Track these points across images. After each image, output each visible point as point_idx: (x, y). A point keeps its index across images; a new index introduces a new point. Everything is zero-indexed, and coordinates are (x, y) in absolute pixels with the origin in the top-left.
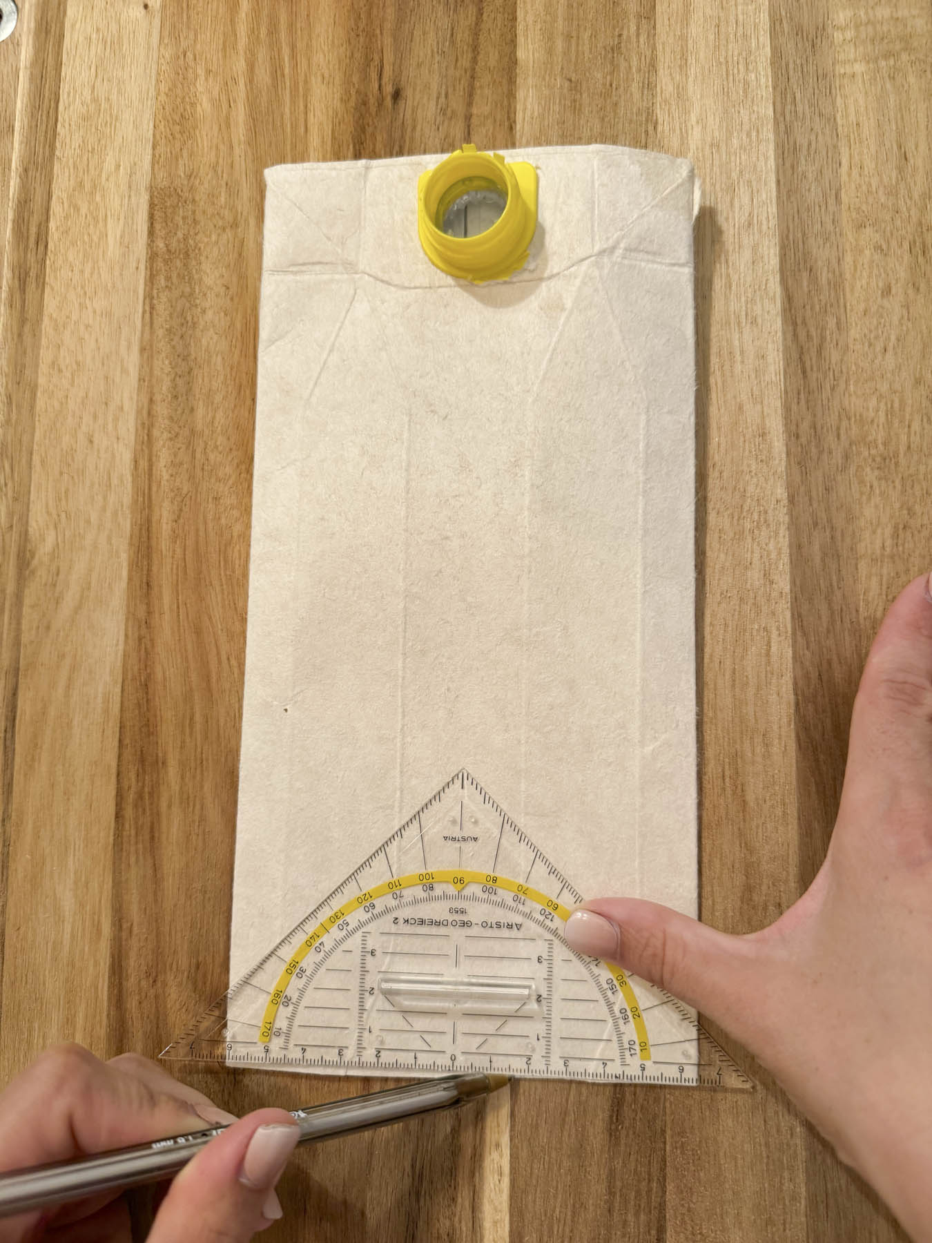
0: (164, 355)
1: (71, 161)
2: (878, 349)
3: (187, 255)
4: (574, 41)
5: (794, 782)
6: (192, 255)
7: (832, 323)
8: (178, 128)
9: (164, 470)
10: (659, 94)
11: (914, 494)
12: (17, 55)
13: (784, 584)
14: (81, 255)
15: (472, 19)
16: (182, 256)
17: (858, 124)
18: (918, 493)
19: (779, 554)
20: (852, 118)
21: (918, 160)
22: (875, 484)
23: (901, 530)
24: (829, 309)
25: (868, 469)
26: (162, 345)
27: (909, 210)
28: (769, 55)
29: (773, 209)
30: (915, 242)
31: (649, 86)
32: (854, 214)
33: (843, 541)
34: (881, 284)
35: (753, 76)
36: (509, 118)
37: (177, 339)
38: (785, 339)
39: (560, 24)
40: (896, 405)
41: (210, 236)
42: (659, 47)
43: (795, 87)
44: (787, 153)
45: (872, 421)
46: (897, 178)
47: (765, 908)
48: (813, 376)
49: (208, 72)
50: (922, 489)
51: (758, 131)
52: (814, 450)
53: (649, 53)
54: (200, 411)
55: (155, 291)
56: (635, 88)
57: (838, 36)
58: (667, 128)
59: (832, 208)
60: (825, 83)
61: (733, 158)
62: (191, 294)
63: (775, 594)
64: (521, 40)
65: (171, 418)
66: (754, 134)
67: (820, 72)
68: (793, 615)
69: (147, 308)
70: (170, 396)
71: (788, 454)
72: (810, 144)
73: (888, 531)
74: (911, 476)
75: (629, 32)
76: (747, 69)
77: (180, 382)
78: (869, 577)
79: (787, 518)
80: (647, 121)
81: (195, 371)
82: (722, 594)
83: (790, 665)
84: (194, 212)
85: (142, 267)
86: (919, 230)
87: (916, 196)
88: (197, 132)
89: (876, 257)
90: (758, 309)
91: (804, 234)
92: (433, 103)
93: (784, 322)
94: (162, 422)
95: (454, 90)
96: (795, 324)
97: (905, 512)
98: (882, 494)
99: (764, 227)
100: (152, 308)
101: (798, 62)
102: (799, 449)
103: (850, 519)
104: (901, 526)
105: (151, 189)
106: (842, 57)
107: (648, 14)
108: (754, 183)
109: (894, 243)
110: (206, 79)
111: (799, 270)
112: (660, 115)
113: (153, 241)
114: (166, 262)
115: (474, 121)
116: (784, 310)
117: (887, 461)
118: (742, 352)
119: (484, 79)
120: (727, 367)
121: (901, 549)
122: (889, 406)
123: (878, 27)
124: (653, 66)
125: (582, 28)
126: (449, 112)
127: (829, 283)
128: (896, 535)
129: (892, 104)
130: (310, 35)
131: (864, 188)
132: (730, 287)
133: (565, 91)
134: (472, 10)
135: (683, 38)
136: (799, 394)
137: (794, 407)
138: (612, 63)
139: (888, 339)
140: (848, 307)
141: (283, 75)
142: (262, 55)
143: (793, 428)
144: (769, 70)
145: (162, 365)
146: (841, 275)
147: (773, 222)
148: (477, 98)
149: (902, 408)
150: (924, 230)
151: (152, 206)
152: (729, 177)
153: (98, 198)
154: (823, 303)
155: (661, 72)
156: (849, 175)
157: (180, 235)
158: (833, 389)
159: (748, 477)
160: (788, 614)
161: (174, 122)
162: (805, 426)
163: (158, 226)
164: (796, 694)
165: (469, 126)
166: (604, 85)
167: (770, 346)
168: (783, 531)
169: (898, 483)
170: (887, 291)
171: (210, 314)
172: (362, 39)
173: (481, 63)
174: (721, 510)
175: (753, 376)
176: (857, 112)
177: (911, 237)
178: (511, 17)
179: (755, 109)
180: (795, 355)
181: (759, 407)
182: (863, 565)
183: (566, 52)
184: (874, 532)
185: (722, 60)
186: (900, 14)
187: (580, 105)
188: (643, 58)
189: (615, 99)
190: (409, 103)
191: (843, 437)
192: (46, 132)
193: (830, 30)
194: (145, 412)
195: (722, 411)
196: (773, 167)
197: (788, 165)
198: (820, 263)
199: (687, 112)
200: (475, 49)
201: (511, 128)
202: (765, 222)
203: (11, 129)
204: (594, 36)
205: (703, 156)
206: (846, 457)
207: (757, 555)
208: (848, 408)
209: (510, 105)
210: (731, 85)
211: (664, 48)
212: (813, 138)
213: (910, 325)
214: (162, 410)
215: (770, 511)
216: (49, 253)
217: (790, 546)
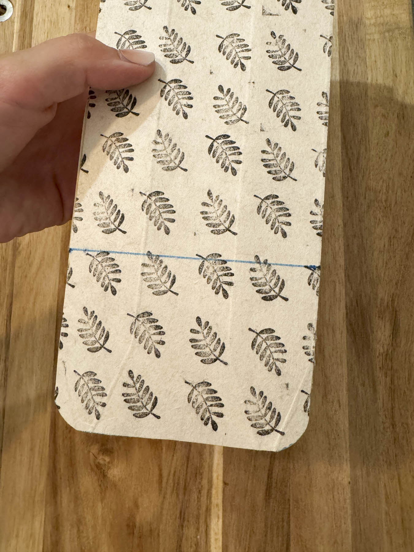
2: (383, 159)
5: (346, 348)
7: (363, 148)
11: (398, 223)
12: (13, 26)
13: (341, 261)
17: (376, 61)
19: (340, 248)
20: (373, 58)
21: (401, 77)
22: (381, 219)
23: (392, 238)
24: (362, 142)
25: (378, 212)
28: (337, 31)
29: (338, 99)
30: (399, 113)
32: (373, 101)
33: (367, 243)
34: (384, 131)
38: (342, 156)
40: (391, 184)
43: (348, 45)
44: (345, 74)
45: (380, 191)
46: (392, 85)
47: (333, 402)
48: (355, 172)
50: (402, 221)
52: (354, 204)
57: (367, 22)
59: (364, 98)
60: (361, 43)
63: (338, 266)
67: (359, 39)
71: (343, 205)
72: (354, 70)
73: (387, 239)
74: (397, 215)
78: (378, 259)
79: (343, 233)
83: (344, 297)
86: (402, 108)
87: (400, 93)
89: (382, 120)
91: (351, 110)
93: (342, 148)
96: (347, 148)
97: (394, 231)
98: (384, 223)
99: (334, 107)
101: (350, 34)
102: (348, 203)
103: (370, 234)
106: (369, 31)
109: (390, 114)
111: (349, 125)
116: (342, 143)
117: (387, 209)
121: (392, 247)
122: (388, 185)
123: (385, 18)
127: (362, 131)
128: (390, 241)
129: (390, 53)
131: (378, 89)
136: (348, 179)
137: (346, 185)
139: (387, 155)
143: (346, 194)
144: (338, 38)
146: (367, 128)
147: (338, 104)
149: (393, 186)
154: (359, 139)
156: (372, 84)
158: (363, 177)
160: (343, 275)
162: (351, 193)
164: (346, 309)
167: (336, 158)
168: (341, 239)
169: (391, 218)
170: (387, 134)
176: (375, 56)
180: (347, 163)
182: (376, 253)
184: (380, 239)
186: (394, 13)
191: (367, 198)
193: (364, 20)
197: (345, 79)
198: (358, 122)
202: (334, 104)
206: (369, 207)
208: (369, 185)
212: (356, 67)
213: (397, 149)
215: (336, 230)
217: (344, 245)
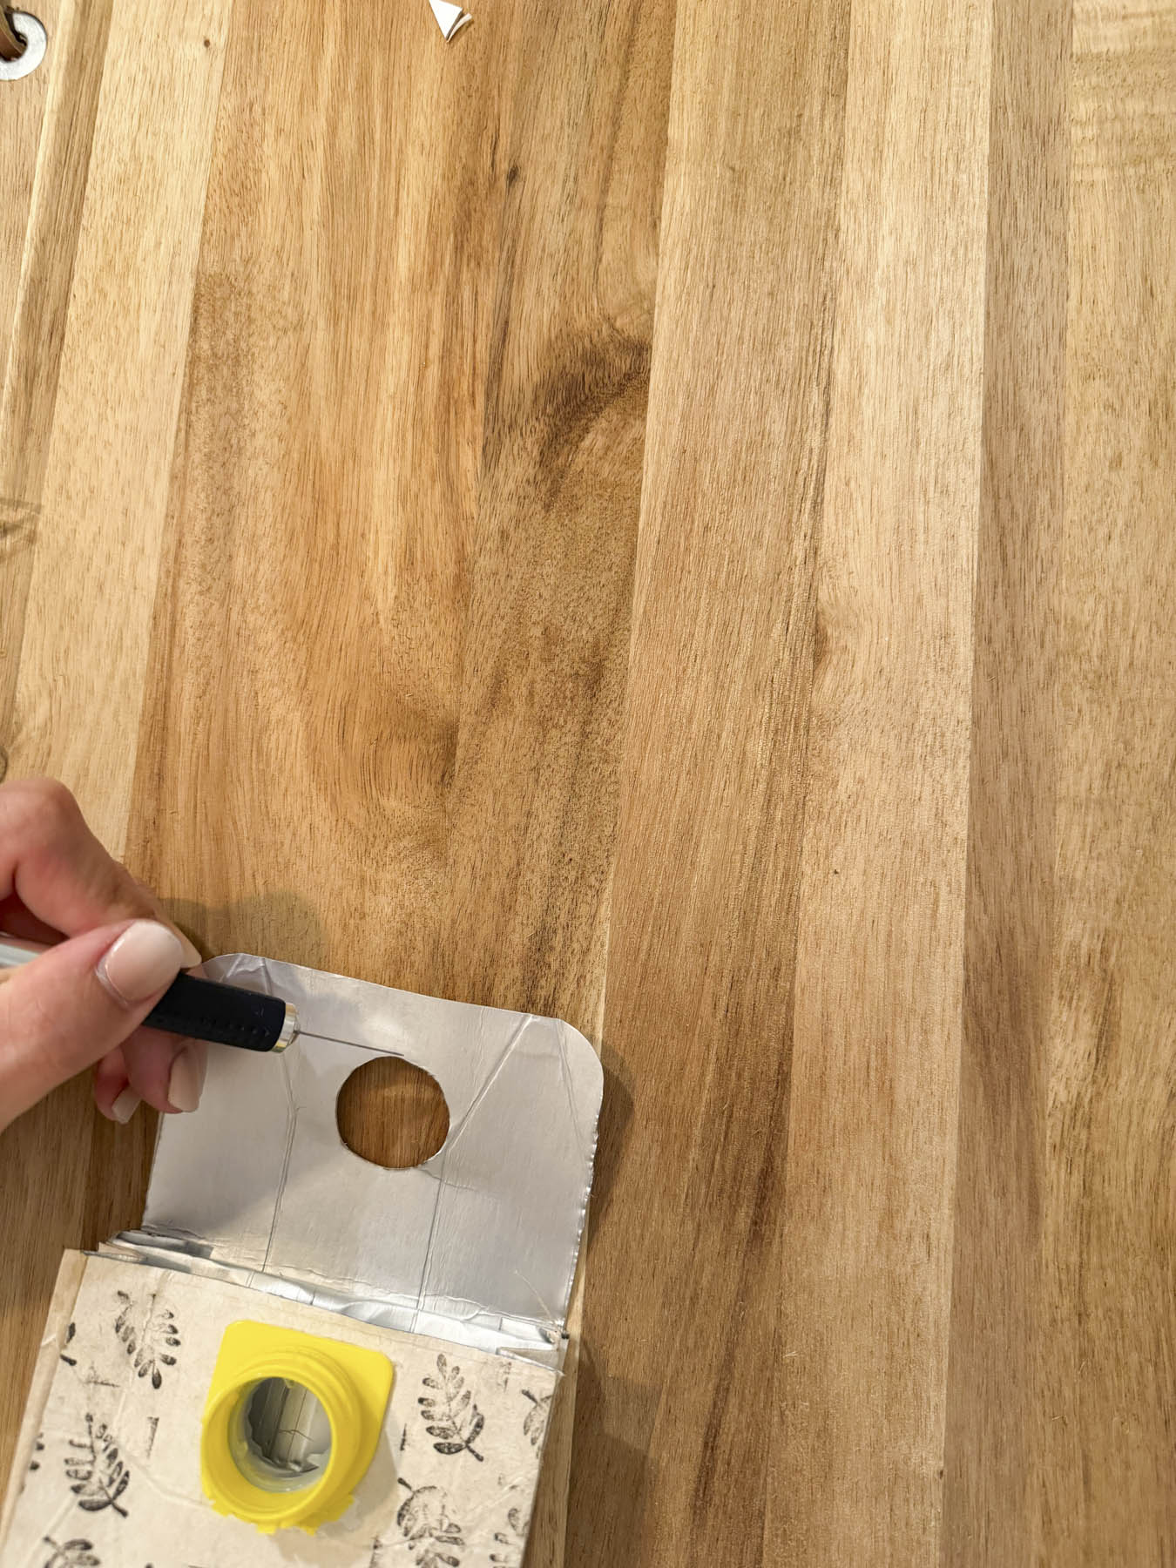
0: (199, 485)
1: (100, 233)
2: (1100, 535)
3: (237, 362)
4: (741, 120)
5: (958, 1082)
6: (243, 362)
7: (1044, 499)
8: (236, 200)
9: (190, 631)
10: (844, 193)
11: (1133, 723)
12: (42, 94)
13: (959, 826)
14: (105, 355)
15: (614, 85)
16: (230, 362)
17: (1094, 248)
18: (1139, 724)
19: (957, 788)
20: (1087, 239)
21: (1165, 298)
22: (1085, 708)
23: (1113, 769)
24: (1041, 480)
25: (1077, 688)
26: (198, 474)
27: (1151, 361)
28: (987, 152)
29: (979, 350)
30: (1156, 402)
31: (832, 183)
32: (1081, 363)
33: (1038, 779)
34: (1109, 453)
35: (965, 177)
36: (652, 213)
37: (217, 467)
38: (982, 515)
39: (726, 97)
40: (1119, 608)
41: (267, 339)
42: (849, 135)
43: (1017, 194)
44: (1002, 279)
45: (1087, 627)
46: (1139, 319)
47: (910, 1238)
48: (1015, 565)
49: (280, 131)
50: (1145, 719)
51: (966, 248)
52: (1009, 658)
53: (834, 142)
54: (240, 560)
55: (194, 405)
56: (813, 184)
57: (1076, 133)
58: (851, 237)
59: (1053, 352)
60: (1056, 193)
61: (932, 280)
62: (239, 411)
63: (947, 840)
64: (674, 113)
65: (203, 566)
66: (961, 252)
67: (1051, 177)
68: (968, 868)
69: (183, 425)
70: (203, 537)
71: (976, 662)
72: (1031, 269)
73: (1099, 768)
74: (1131, 700)
75: (811, 111)
76: (958, 168)
77: (217, 521)
78: (1069, 826)
79: (969, 745)
80: (827, 226)
81: (238, 510)
82: (880, 834)
83: (962, 932)
84: (249, 307)
85: (180, 371)
86: (1163, 385)
87: (1161, 344)
88: (260, 207)
89: (1105, 418)
90: (951, 476)
91: (1016, 383)
92: (558, 187)
93: (984, 493)
94: (192, 571)
95: (586, 172)
96: (996, 497)
97: (1121, 745)
98: (1093, 721)
99: (966, 371)
100: (189, 425)
101: (1024, 162)
102: (991, 658)
103: (1050, 751)
104: (1115, 764)
105: (198, 275)
106: (1079, 160)
107: (837, 91)
108: (957, 315)
109: (1129, 401)
110: (276, 140)
111: (1007, 428)
112: (844, 219)
113: (195, 341)
114: (210, 369)
115: (608, 213)
116: (984, 479)
117: (1103, 679)
118: (926, 530)
119: (625, 160)
120: (906, 548)
121: (1112, 793)
122: (1110, 610)
123: (1128, 126)
124: (839, 158)
125: (752, 105)
126: (577, 200)
127: (1044, 447)
128: (1107, 775)
129: (1138, 225)
130: (409, 92)
131: (1097, 328)
132: (918, 444)
133: (726, 182)
134: (616, 72)
135: (880, 124)
136: (995, 587)
137: (988, 603)
138: (787, 149)
139: (1115, 522)
140: (1066, 481)
141: (372, 141)
142: (348, 114)
143: (986, 629)
144: (986, 171)
145: (197, 499)
146: (1059, 439)
147: (978, 365)
148: (614, 184)
149: (1126, 614)
150: (1169, 387)
151: (197, 297)
152: (925, 305)
153: (131, 283)
154: (1035, 471)
155: (848, 166)
156: (1079, 312)
157: (230, 336)
158: (1039, 583)
159: (922, 689)
160: (963, 865)
161: (233, 192)
162: (1000, 629)
163: (202, 322)
164: (966, 969)
165: (602, 220)
166: (775, 177)
167: (963, 523)
168: (963, 761)
169: (1115, 708)
170: (1117, 462)
171: (260, 440)
172: (474, 102)
173: (622, 141)
174: (887, 727)
175: (938, 561)
176: (1094, 232)
177: (1152, 396)
178: (663, 84)
179: (965, 218)
180: (995, 538)
181: (943, 601)
182: (1062, 811)
183: (730, 134)
184: (1080, 769)
185: (927, 154)
186: (1156, 110)
187: (744, 201)
188: (827, 146)
189: (787, 195)
190: (529, 185)
191: (1048, 645)
192: (72, 194)
193: (1066, 125)
194: (171, 557)
195: (896, 603)
196: (983, 295)
197: (1001, 293)
198: (1033, 421)
199: (877, 218)
200: (616, 122)
201: (655, 226)
202: (967, 365)
203: (28, 188)
204: (767, 114)
205: (895, 276)
206: (1051, 671)
207: (927, 791)
208: (1057, 609)
209: (655, 195)
210: (936, 186)
211: (854, 136)
212: (1036, 261)
213: (1143, 506)
214: (193, 555)
215: (948, 734)
216: (65, 347)
217: (971, 780)
